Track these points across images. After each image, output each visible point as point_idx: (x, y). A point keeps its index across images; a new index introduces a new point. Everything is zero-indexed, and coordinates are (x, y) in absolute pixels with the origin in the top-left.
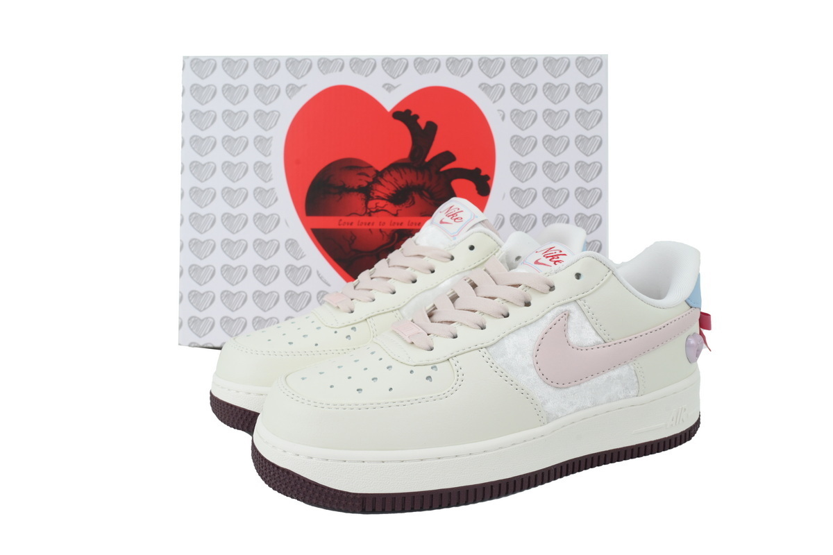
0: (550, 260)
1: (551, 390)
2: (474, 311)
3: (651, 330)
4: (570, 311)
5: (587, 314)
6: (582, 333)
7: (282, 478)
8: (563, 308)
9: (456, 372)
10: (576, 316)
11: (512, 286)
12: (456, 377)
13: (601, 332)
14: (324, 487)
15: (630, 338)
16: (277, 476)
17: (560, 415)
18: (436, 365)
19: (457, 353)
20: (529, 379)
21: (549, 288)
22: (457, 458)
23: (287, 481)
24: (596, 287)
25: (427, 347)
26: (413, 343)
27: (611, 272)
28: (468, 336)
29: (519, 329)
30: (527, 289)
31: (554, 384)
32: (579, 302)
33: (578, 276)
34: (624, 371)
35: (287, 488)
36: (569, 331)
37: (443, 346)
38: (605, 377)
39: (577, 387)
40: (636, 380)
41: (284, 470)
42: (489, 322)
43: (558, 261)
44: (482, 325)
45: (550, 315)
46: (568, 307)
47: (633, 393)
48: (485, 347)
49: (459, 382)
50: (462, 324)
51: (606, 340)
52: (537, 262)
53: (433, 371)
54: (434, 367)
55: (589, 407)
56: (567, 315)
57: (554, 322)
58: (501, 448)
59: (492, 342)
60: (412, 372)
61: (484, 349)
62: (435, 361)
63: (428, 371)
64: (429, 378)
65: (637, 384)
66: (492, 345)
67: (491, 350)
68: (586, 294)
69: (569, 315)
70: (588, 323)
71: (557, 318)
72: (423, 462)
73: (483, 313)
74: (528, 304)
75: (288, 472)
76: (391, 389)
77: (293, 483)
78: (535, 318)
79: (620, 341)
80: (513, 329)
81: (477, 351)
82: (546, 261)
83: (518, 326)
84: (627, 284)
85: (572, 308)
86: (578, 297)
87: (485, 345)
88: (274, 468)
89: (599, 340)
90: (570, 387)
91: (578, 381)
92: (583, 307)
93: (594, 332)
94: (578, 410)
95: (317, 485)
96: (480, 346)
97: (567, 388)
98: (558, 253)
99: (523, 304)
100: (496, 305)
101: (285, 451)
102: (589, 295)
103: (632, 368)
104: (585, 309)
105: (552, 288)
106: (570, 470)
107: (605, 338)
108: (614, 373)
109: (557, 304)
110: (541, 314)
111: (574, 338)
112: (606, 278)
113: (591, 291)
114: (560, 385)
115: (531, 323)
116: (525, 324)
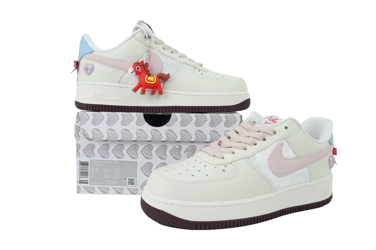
0: (272, 122)
1: (275, 177)
2: (241, 142)
3: (316, 153)
4: (283, 143)
5: (290, 144)
6: (288, 153)
7: (159, 214)
8: (280, 142)
9: (235, 168)
10: (286, 145)
11: (257, 132)
12: (235, 170)
13: (296, 153)
14: (179, 218)
15: (308, 155)
16: (156, 213)
17: (279, 189)
18: (226, 165)
19: (236, 160)
20: (267, 172)
21: (273, 133)
22: (237, 206)
23: (161, 215)
24: (294, 133)
25: (222, 157)
26: (214, 156)
27: (299, 127)
28: (239, 153)
29: (261, 150)
30: (263, 133)
31: (277, 175)
32: (287, 139)
33: (286, 128)
34: (305, 170)
35: (161, 219)
36: (283, 152)
37: (229, 157)
38: (297, 172)
39: (286, 176)
40: (309, 174)
41: (160, 211)
42: (248, 147)
43: (276, 122)
44: (245, 148)
45: (274, 145)
46: (282, 141)
47: (308, 180)
48: (248, 158)
49: (237, 172)
50: (236, 148)
51: (298, 156)
52: (266, 123)
53: (225, 167)
54: (226, 166)
55: (290, 186)
56: (282, 144)
57: (276, 147)
58: (255, 202)
59: (250, 156)
60: (216, 168)
61: (247, 159)
62: (226, 163)
63: (223, 167)
64: (224, 170)
65: (310, 176)
66: (250, 157)
67: (250, 159)
68: (289, 136)
69: (282, 145)
70: (290, 148)
71: (278, 146)
72: (223, 207)
73: (245, 143)
74: (264, 140)
75: (162, 211)
76: (207, 175)
77: (164, 216)
78: (268, 146)
79: (304, 157)
80: (259, 150)
81: (244, 159)
82: (270, 122)
83: (261, 149)
84: (306, 132)
85: (284, 141)
86: (287, 137)
87: (248, 156)
88: (155, 210)
89: (295, 156)
90: (283, 176)
91: (287, 173)
92: (289, 141)
93: (293, 152)
94: (286, 187)
95: (175, 217)
96: (245, 157)
97: (282, 176)
98: (275, 119)
99: (263, 140)
100: (251, 140)
101: (160, 202)
102: (291, 136)
103: (309, 169)
104: (289, 142)
105: (275, 133)
106: (282, 214)
107: (298, 155)
108: (301, 171)
109: (277, 140)
110: (271, 144)
111: (285, 155)
112: (297, 129)
113: (292, 134)
114: (280, 175)
115: (267, 148)
116: (264, 148)
